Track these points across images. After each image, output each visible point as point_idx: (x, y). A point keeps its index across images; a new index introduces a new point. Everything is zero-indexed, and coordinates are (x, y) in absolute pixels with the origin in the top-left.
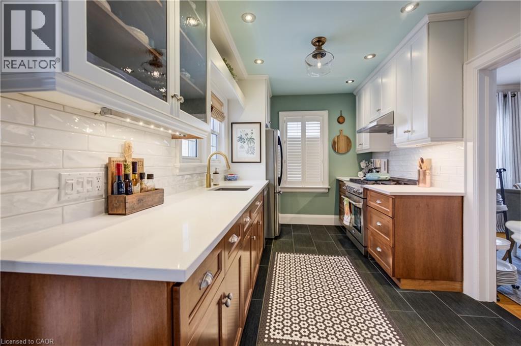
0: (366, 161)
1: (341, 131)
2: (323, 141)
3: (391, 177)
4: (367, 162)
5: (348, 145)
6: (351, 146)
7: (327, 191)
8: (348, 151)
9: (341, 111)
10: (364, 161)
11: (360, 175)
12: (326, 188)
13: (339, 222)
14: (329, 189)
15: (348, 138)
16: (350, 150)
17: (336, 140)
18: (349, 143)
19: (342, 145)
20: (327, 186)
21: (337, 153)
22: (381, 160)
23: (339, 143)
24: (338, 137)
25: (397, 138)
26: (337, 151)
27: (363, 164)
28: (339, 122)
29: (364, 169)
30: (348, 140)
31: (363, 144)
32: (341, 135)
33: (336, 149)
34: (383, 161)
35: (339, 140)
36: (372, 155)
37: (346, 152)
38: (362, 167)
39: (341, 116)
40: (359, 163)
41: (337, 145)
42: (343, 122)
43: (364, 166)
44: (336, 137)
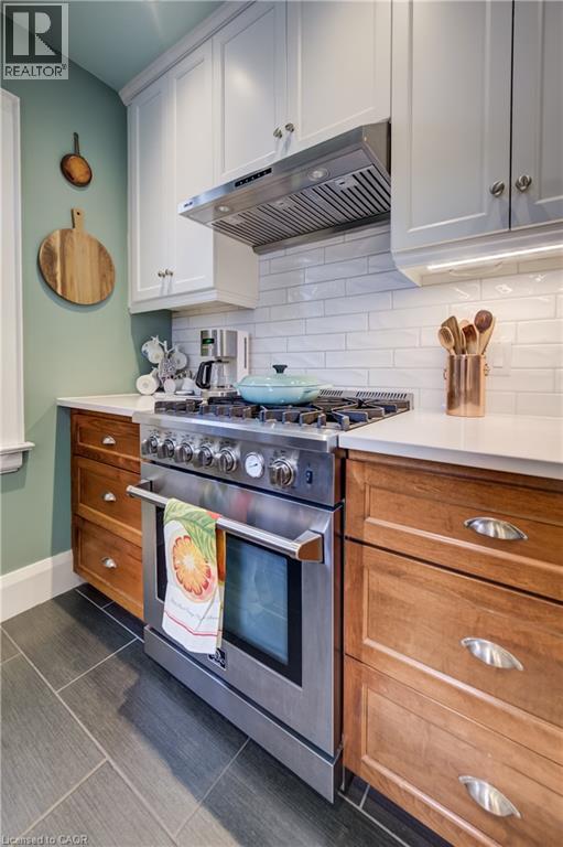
0: (162, 340)
1: (74, 215)
3: (323, 392)
4: (165, 343)
5: (103, 277)
6: (112, 283)
7: (18, 462)
8: (103, 299)
9: (76, 135)
10: (156, 340)
11: (146, 385)
13: (78, 577)
14: (25, 454)
15: (101, 249)
16: (109, 296)
17: (56, 244)
18: (108, 270)
19: (81, 273)
20: (19, 442)
21: (59, 300)
22: (236, 333)
23: (68, 262)
24: (64, 233)
25: (410, 227)
26: (59, 291)
27: (154, 351)
28: (68, 176)
29: (156, 366)
30: (102, 259)
31: (172, 274)
32: (74, 230)
33: (56, 281)
34: (242, 335)
35: (68, 247)
36: (174, 320)
37: (98, 303)
38: (153, 360)
39: (77, 154)
40: (139, 348)
41: (58, 269)
42: (83, 179)
43: (157, 357)
44: (58, 232)
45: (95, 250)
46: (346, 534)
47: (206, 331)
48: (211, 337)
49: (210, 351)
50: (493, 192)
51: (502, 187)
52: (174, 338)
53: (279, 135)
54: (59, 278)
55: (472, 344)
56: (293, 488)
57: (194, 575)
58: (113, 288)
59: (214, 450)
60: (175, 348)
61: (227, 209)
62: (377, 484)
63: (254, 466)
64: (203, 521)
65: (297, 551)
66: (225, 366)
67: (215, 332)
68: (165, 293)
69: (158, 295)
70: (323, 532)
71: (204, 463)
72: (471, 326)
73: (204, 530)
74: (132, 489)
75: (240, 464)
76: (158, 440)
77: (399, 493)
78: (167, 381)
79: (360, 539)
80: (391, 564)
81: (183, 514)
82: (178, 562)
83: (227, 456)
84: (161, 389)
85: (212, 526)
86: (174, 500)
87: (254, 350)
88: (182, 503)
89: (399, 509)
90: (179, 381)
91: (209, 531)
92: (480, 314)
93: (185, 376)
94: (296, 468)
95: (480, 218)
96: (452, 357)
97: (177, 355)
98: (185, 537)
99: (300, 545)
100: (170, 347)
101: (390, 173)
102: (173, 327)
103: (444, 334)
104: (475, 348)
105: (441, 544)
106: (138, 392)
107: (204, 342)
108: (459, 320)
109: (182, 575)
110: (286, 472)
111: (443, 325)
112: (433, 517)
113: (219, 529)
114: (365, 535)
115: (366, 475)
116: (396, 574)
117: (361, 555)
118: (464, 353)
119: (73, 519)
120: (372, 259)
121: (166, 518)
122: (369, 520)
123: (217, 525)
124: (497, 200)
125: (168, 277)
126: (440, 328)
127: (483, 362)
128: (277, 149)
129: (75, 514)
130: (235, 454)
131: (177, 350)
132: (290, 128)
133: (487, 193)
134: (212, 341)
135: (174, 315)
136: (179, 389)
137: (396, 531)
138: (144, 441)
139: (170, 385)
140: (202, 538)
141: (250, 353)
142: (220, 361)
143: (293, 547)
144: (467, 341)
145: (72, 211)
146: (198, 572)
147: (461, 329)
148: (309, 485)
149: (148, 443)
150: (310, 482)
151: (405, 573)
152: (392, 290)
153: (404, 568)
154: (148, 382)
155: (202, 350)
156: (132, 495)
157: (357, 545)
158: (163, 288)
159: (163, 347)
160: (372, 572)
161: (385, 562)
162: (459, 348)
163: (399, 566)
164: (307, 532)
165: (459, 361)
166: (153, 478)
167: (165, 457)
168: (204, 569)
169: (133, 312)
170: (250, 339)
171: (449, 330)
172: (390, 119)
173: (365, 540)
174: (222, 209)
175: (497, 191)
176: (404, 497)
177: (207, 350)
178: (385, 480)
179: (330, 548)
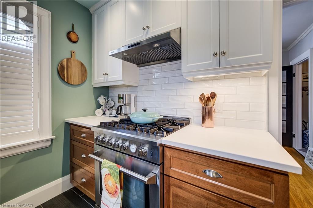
0: (105, 96)
1: (72, 53)
2: (40, 62)
4: (106, 98)
5: (83, 74)
6: (86, 77)
7: (49, 143)
8: (83, 82)
9: (73, 25)
10: (102, 96)
11: (99, 113)
12: (47, 141)
13: (72, 184)
14: (52, 140)
15: (82, 65)
16: (85, 81)
17: (65, 63)
18: (85, 73)
19: (75, 73)
20: (50, 136)
21: (66, 84)
22: (131, 95)
23: (69, 70)
24: (68, 60)
25: (188, 64)
26: (66, 81)
27: (102, 100)
28: (70, 39)
29: (103, 106)
30: (83, 68)
31: (108, 74)
32: (72, 58)
33: (64, 77)
34: (133, 96)
35: (69, 64)
36: (109, 89)
37: (80, 84)
38: (101, 104)
39: (73, 31)
40: (96, 98)
41: (65, 72)
42: (75, 40)
43: (103, 103)
44: (65, 59)
45: (80, 65)
46: (165, 173)
47: (120, 95)
48: (122, 97)
49: (122, 102)
50: (214, 55)
51: (216, 54)
52: (110, 95)
53: (144, 29)
54: (66, 76)
55: (209, 103)
56: (146, 157)
57: (112, 188)
58: (86, 78)
59: (120, 142)
60: (110, 99)
61: (126, 54)
62: (174, 156)
63: (133, 148)
64: (115, 169)
65: (146, 181)
66: (127, 107)
67: (123, 95)
68: (105, 81)
69: (103, 81)
70: (157, 173)
71: (116, 147)
72: (209, 97)
73: (115, 172)
74: (90, 155)
75: (129, 147)
76: (100, 137)
77: (182, 160)
78: (107, 111)
79: (169, 175)
80: (179, 184)
81: (108, 166)
82: (106, 183)
83: (123, 145)
84: (104, 114)
85: (118, 171)
86: (105, 160)
87: (137, 101)
88: (108, 161)
89: (182, 165)
90: (111, 111)
91: (117, 172)
92: (212, 93)
93: (113, 109)
94: (147, 150)
95: (210, 63)
96: (203, 107)
97: (110, 102)
98: (109, 174)
99: (148, 179)
100: (107, 99)
101: (181, 45)
102: (109, 91)
103: (200, 99)
104: (211, 104)
105: (195, 178)
106: (95, 115)
107: (119, 98)
108: (205, 95)
109: (108, 188)
110: (144, 152)
111: (200, 96)
112: (192, 168)
113: (120, 172)
114: (171, 174)
115: (171, 153)
116: (181, 188)
117: (169, 181)
118: (207, 106)
119: (70, 163)
120: (177, 71)
121: (102, 167)
122: (172, 168)
123: (119, 170)
124: (215, 57)
125: (106, 75)
126: (199, 97)
127: (213, 109)
128: (144, 34)
129: (71, 162)
130: (127, 144)
131: (110, 100)
132: (148, 27)
133: (212, 55)
134: (122, 98)
135: (109, 87)
136: (111, 114)
137: (181, 173)
138: (95, 138)
139: (108, 112)
140: (114, 174)
141: (136, 102)
142: (125, 105)
143: (145, 179)
144: (208, 102)
145: (71, 52)
146: (113, 187)
147: (206, 97)
148: (152, 156)
149: (97, 138)
150: (152, 155)
151: (184, 188)
152: (184, 82)
153: (183, 186)
154: (99, 111)
155: (119, 101)
156: (90, 157)
157: (168, 177)
158: (104, 79)
159: (105, 99)
160: (173, 187)
161: (177, 183)
162: (205, 104)
163: (182, 185)
164: (151, 173)
165: (206, 109)
166: (98, 150)
167: (102, 143)
168: (115, 186)
169: (94, 87)
170: (136, 96)
171: (202, 98)
172: (181, 27)
173: (171, 176)
174: (124, 54)
175: (215, 55)
176: (183, 161)
177: (120, 101)
178: (177, 155)
179: (159, 179)
